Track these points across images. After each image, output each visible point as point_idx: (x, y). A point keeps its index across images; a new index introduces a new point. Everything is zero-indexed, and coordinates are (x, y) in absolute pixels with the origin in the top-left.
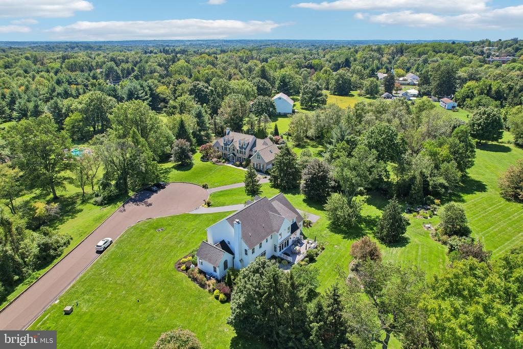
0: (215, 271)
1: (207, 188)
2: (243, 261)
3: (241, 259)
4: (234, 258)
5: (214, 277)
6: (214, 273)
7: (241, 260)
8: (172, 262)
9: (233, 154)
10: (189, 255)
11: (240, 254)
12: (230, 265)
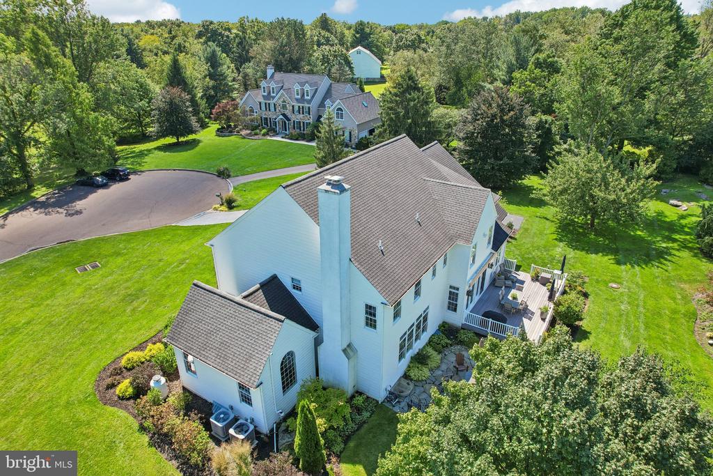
0: (247, 399)
1: (229, 176)
2: (355, 351)
3: (349, 346)
4: (318, 342)
5: (241, 429)
6: (243, 408)
7: (349, 350)
8: (89, 368)
9: (284, 115)
10: (155, 340)
11: (347, 323)
12: (303, 370)
